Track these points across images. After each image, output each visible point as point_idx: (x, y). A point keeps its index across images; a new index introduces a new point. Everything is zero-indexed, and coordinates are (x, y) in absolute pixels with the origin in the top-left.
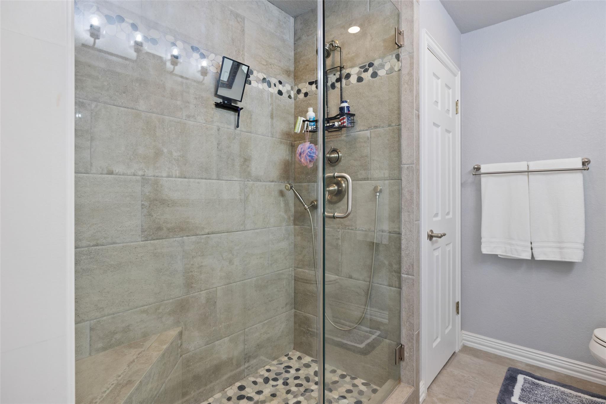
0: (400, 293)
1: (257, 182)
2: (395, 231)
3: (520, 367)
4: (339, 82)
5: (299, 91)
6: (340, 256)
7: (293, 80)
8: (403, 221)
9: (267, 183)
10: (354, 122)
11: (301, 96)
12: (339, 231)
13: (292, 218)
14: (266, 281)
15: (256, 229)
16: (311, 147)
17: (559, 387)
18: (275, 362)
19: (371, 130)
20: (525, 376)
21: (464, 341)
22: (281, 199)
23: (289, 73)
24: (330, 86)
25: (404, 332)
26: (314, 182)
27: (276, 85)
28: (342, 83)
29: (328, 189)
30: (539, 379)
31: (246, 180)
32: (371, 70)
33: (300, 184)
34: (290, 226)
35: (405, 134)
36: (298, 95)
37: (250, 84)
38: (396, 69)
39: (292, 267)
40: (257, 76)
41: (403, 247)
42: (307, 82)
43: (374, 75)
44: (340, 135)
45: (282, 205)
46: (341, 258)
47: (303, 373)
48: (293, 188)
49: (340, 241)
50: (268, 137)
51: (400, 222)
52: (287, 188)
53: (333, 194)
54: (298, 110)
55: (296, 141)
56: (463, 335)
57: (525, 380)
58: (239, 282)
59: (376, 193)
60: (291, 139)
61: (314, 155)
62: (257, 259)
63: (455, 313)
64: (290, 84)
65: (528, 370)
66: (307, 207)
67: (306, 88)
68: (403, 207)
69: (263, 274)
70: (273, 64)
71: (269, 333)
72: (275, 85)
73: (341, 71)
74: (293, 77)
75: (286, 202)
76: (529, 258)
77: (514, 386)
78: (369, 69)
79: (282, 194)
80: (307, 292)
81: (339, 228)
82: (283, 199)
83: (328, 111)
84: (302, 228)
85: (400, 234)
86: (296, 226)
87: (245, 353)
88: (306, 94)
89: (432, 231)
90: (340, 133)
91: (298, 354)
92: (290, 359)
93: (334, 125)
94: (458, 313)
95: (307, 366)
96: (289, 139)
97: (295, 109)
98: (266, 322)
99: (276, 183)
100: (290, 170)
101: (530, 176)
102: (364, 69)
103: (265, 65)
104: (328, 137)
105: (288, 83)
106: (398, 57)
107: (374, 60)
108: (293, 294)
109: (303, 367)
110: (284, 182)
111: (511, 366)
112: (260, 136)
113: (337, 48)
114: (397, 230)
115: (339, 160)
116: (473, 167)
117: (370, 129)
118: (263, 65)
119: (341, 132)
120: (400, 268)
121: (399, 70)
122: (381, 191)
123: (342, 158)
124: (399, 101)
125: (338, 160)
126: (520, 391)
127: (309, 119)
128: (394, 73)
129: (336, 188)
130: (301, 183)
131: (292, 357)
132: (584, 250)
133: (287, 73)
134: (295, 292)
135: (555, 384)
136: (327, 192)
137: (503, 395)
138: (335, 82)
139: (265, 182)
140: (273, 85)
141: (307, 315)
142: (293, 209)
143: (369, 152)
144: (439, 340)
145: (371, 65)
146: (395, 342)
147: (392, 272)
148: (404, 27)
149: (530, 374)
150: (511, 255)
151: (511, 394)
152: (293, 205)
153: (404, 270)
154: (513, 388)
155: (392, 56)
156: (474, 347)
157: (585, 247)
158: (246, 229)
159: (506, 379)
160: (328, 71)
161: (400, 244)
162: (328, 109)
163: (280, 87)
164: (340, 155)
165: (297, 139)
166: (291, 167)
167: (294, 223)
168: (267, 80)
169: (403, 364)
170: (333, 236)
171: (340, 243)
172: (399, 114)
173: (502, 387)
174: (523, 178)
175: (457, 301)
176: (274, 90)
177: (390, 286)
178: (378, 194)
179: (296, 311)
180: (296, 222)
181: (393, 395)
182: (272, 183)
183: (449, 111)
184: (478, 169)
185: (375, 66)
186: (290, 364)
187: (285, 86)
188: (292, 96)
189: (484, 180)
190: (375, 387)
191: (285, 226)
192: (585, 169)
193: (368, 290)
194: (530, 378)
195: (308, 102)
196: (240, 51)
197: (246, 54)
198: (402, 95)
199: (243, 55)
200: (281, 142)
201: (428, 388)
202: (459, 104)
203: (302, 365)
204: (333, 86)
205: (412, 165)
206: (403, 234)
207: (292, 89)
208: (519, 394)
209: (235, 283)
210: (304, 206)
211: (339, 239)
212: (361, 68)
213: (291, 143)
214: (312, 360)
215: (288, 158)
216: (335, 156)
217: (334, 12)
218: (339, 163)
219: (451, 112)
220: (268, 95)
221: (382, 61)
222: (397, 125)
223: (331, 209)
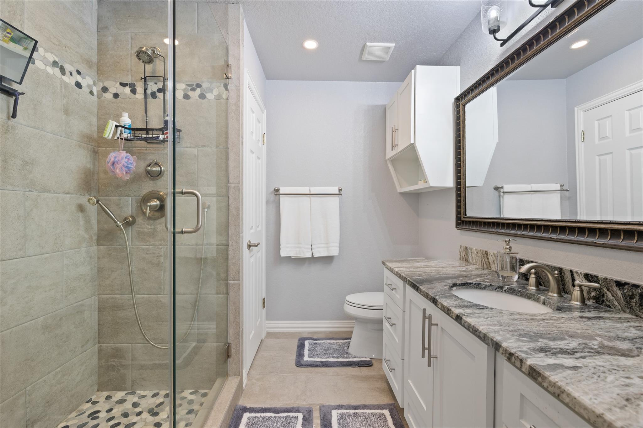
0: (227, 299)
1: (44, 194)
2: (223, 244)
3: (305, 336)
4: (162, 92)
5: (105, 90)
6: (163, 273)
7: (96, 73)
8: (230, 233)
9: (60, 195)
10: (180, 138)
11: (109, 96)
12: (162, 248)
13: (95, 238)
14: (58, 319)
15: (44, 254)
16: (128, 157)
17: (327, 341)
18: (74, 414)
19: (198, 149)
20: (309, 341)
21: (267, 329)
22: (80, 214)
23: (90, 63)
24: (150, 94)
25: (231, 332)
26: (128, 196)
27: (73, 73)
28: (166, 95)
29: (149, 204)
30: (316, 340)
31: (28, 190)
32: (198, 91)
33: (107, 198)
34: (92, 247)
35: (232, 156)
36: (103, 93)
37: (34, 63)
38: (224, 96)
39: (94, 295)
40: (44, 55)
41: (230, 257)
42: (117, 82)
43: (202, 96)
44: (162, 149)
45: (82, 222)
46: (164, 275)
47: (118, 411)
48: (100, 202)
49: (163, 258)
50: (62, 137)
51: (227, 234)
52: (91, 201)
53: (154, 210)
54: (103, 111)
55: (100, 147)
56: (267, 324)
57: (309, 343)
58: (15, 328)
59: (205, 208)
60: (93, 144)
61: (132, 167)
62: (46, 292)
63: (262, 307)
64: (92, 78)
65: (309, 336)
66: (121, 224)
67: (116, 89)
68: (230, 221)
69: (54, 310)
70: (68, 47)
71: (63, 382)
72: (71, 74)
73: (164, 82)
74: (96, 70)
75: (87, 218)
76: (311, 256)
77: (304, 350)
78: (196, 89)
79: (81, 208)
80: (118, 320)
81: (161, 245)
82: (83, 215)
83: (147, 121)
84: (110, 248)
85: (227, 245)
86: (101, 247)
87: (27, 419)
88: (116, 96)
89: (250, 241)
90: (162, 146)
91: (106, 394)
92: (95, 403)
93: (158, 137)
94: (264, 307)
95: (122, 401)
96: (90, 144)
97: (98, 109)
98: (59, 369)
99: (72, 195)
100: (92, 181)
101: (311, 198)
102: (191, 88)
103: (56, 45)
104: (147, 149)
105: (89, 76)
106: (226, 87)
107: (203, 82)
108: (97, 327)
109: (116, 405)
110: (85, 195)
111: (299, 337)
112: (49, 134)
113: (159, 57)
114: (224, 242)
115: (162, 174)
116: (274, 189)
117: (197, 147)
118: (54, 44)
119: (164, 145)
120: (227, 276)
121: (227, 99)
122: (209, 207)
123: (166, 173)
124: (227, 127)
125: (160, 174)
126: (308, 351)
127: (124, 125)
128: (222, 100)
129: (158, 203)
130: (108, 196)
131: (98, 401)
132: (339, 247)
133: (89, 63)
134: (99, 324)
135: (325, 340)
136: (148, 207)
137: (299, 358)
138: (156, 92)
139: (56, 193)
140: (67, 73)
141: (118, 345)
142: (96, 227)
143: (196, 169)
144: (253, 332)
145: (199, 86)
146: (223, 343)
147: (220, 281)
148: (231, 62)
149: (312, 338)
150: (300, 256)
151: (303, 355)
152: (97, 222)
153: (231, 277)
154: (304, 351)
155: (220, 84)
156: (275, 331)
157: (340, 246)
158: (27, 256)
159: (299, 347)
160: (147, 78)
161: (227, 254)
162: (147, 118)
163: (79, 78)
164: (163, 169)
165: (102, 145)
166: (93, 176)
167: (97, 243)
168: (60, 65)
169: (230, 360)
170: (154, 253)
171: (163, 260)
172: (227, 138)
173: (297, 353)
174: (307, 199)
175: (263, 298)
176: (70, 80)
177: (218, 294)
178: (206, 210)
179: (101, 346)
180: (101, 242)
181: (224, 390)
182: (67, 195)
183: (259, 141)
184: (278, 190)
185: (203, 88)
186: (97, 408)
187: (85, 79)
188: (95, 92)
189: (282, 199)
190: (203, 391)
191: (86, 247)
192: (340, 195)
193: (196, 302)
194: (312, 341)
195: (118, 105)
196: (16, 15)
197: (26, 21)
198: (230, 122)
199: (21, 22)
200: (80, 146)
201: (248, 374)
202: (265, 137)
203: (115, 403)
204: (154, 95)
205: (238, 185)
206: (229, 246)
207: (95, 84)
208: (308, 353)
209: (9, 330)
210: (116, 222)
211: (161, 256)
212: (188, 85)
213: (94, 148)
214: (126, 394)
215: (89, 166)
216: (157, 169)
217: (155, 17)
218: (161, 177)
219: (260, 142)
220: (62, 84)
221: (211, 86)
222: (225, 147)
223: (151, 225)
